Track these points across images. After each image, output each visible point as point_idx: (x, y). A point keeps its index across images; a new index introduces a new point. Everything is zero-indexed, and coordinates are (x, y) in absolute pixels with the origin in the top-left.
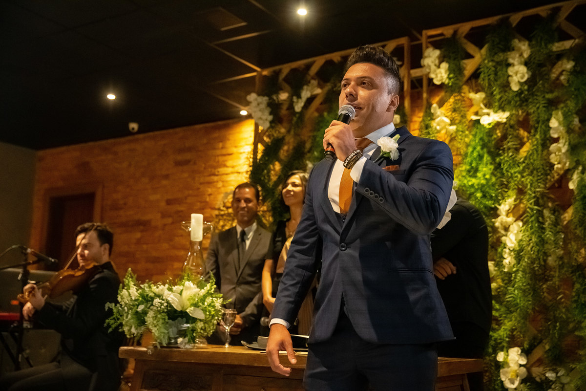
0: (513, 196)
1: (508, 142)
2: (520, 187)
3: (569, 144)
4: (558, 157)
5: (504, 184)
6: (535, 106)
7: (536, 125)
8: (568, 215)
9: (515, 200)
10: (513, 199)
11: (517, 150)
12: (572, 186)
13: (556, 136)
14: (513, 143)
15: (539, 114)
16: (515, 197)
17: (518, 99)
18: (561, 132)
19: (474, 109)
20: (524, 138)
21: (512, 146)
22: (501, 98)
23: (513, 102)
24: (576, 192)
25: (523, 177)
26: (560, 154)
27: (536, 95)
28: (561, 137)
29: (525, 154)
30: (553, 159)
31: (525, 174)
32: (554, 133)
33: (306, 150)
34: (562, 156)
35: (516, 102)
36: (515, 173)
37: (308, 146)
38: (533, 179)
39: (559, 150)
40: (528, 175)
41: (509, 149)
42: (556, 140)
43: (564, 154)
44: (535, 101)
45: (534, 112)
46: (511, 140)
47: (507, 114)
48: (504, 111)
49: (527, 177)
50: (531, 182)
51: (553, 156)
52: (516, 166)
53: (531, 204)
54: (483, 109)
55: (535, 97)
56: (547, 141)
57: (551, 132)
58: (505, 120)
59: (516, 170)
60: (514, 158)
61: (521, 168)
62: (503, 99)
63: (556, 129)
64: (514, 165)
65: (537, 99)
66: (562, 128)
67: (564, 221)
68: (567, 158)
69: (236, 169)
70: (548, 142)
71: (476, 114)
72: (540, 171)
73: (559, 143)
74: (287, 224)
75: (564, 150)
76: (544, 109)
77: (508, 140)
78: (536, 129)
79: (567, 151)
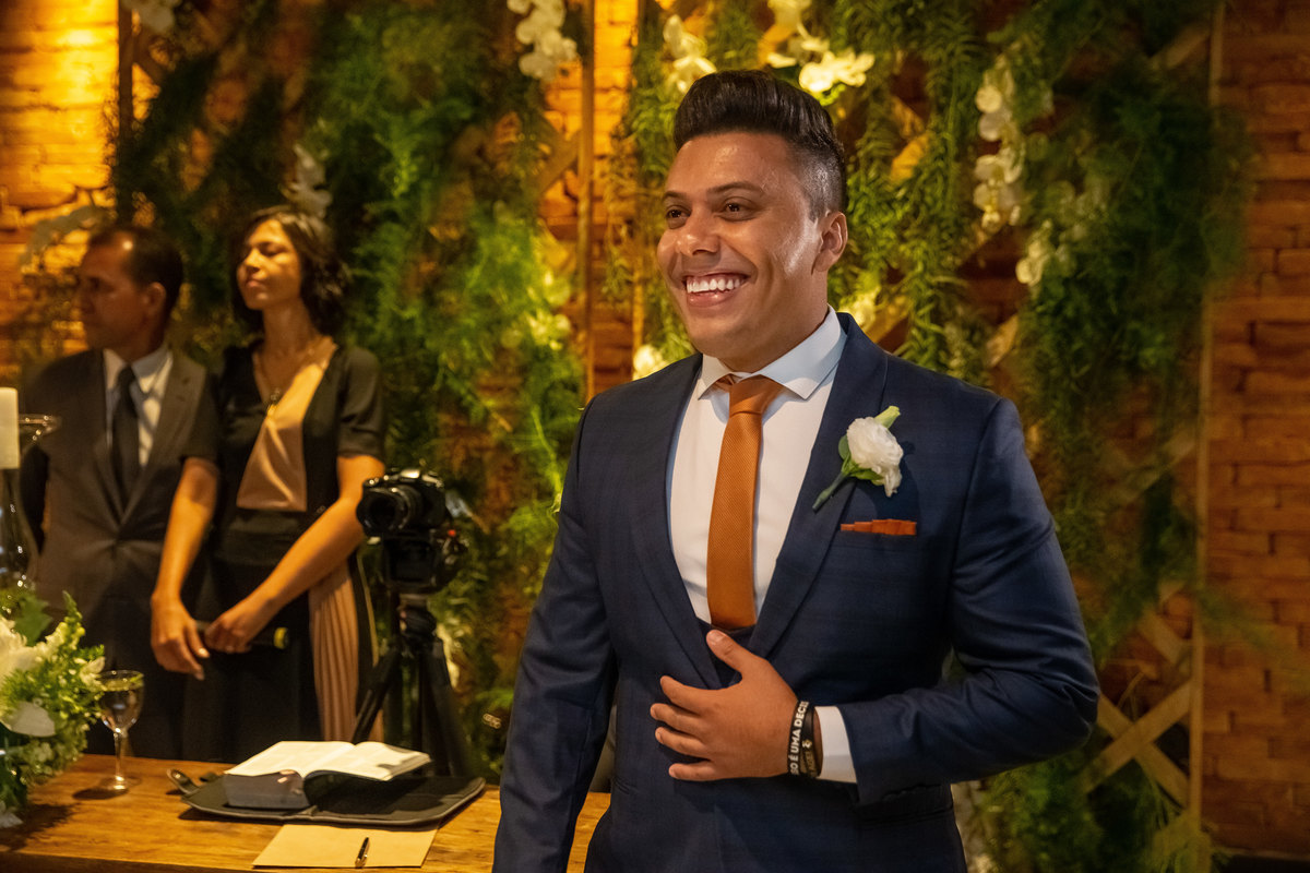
0: (872, 288)
1: (869, 141)
2: (894, 265)
3: (1027, 162)
4: (994, 193)
5: (853, 254)
6: (944, 46)
7: (943, 100)
8: (1004, 340)
9: (878, 301)
10: (873, 295)
11: (887, 161)
12: (1025, 274)
13: (992, 136)
14: (879, 144)
15: (951, 70)
16: (878, 289)
17: (897, 20)
18: (1005, 127)
19: (775, 35)
20: (902, 126)
21: (876, 153)
22: (854, 16)
23: (883, 28)
24: (1035, 294)
25: (902, 240)
26: (1000, 184)
27: (948, 16)
28: (1005, 142)
29: (906, 174)
30: (982, 196)
31: (907, 234)
32: (989, 128)
33: (288, 104)
34: (1005, 191)
35: (892, 29)
36: (883, 226)
37: (293, 91)
38: (930, 250)
39: (998, 173)
40: (916, 236)
41: (871, 160)
42: (994, 148)
43: (1011, 186)
44: (944, 31)
45: (939, 62)
46: (875, 135)
47: (866, 61)
48: (858, 52)
49: (913, 243)
50: (925, 258)
51: (981, 190)
52: (885, 207)
53: (922, 317)
54: (804, 40)
55: (944, 20)
56: (971, 146)
57: (983, 123)
58: (860, 80)
59: (886, 219)
60: (879, 187)
61: (899, 215)
62: (860, 19)
63: (995, 117)
64: (879, 204)
65: (948, 28)
66: (1008, 115)
67: (993, 355)
68: (1017, 196)
69: (44, 97)
70: (970, 149)
71: (782, 48)
72: (947, 227)
73: (1001, 157)
74: (256, 359)
75: (1010, 177)
76: (967, 58)
77: (868, 134)
78: (941, 110)
79: (1019, 179)
